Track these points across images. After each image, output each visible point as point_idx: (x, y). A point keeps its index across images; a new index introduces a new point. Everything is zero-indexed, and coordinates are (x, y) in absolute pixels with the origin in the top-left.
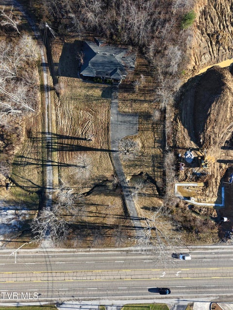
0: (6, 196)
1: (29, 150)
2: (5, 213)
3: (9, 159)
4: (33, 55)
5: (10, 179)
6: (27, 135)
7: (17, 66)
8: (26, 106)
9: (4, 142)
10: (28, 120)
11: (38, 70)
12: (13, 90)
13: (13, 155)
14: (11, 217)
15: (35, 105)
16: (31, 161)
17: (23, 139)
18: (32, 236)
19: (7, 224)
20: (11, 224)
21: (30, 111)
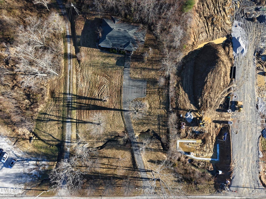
0: (28, 148)
1: (51, 108)
2: (27, 163)
3: (34, 116)
4: (59, 28)
5: (33, 133)
6: (51, 95)
7: (46, 37)
8: (52, 71)
9: (30, 101)
10: (52, 82)
11: (63, 41)
12: (41, 57)
13: (37, 112)
14: (32, 167)
15: (58, 70)
16: (53, 118)
17: (46, 98)
18: (50, 185)
19: (28, 174)
20: (32, 173)
21: (54, 74)
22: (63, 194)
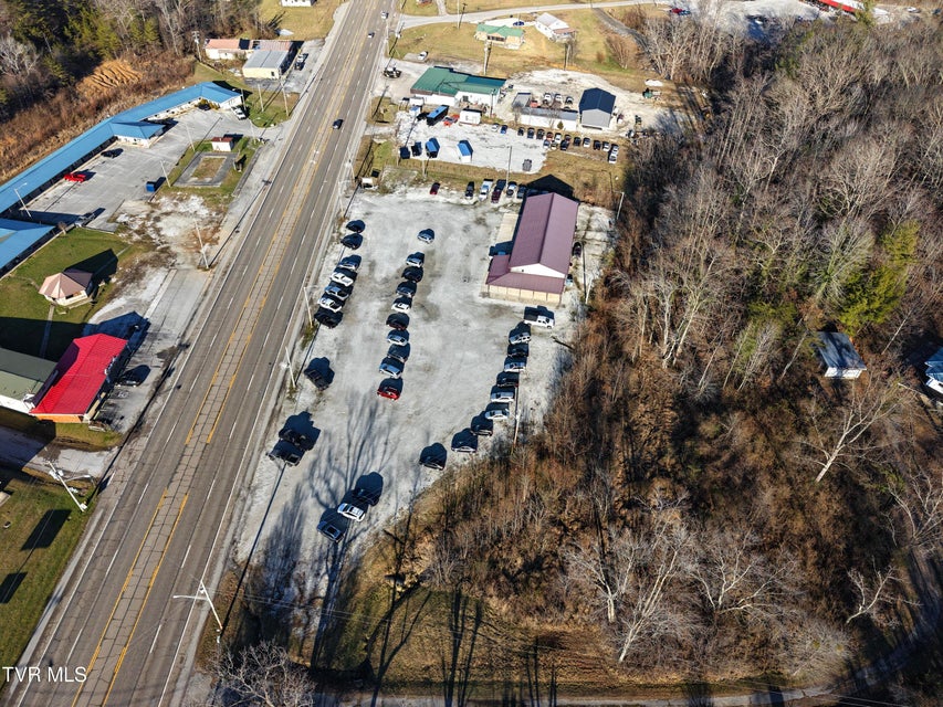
0: (369, 573)
1: (499, 641)
2: (324, 570)
3: (472, 585)
4: (796, 661)
5: (416, 585)
6: (543, 637)
7: (745, 613)
8: (630, 638)
9: (519, 572)
10: (590, 639)
11: (752, 675)
12: (670, 600)
13: (485, 594)
14: (309, 585)
15: (637, 662)
16: (465, 646)
17: (531, 622)
18: (236, 647)
19: (289, 575)
20: (289, 586)
21: (619, 646)
22: (192, 693)
